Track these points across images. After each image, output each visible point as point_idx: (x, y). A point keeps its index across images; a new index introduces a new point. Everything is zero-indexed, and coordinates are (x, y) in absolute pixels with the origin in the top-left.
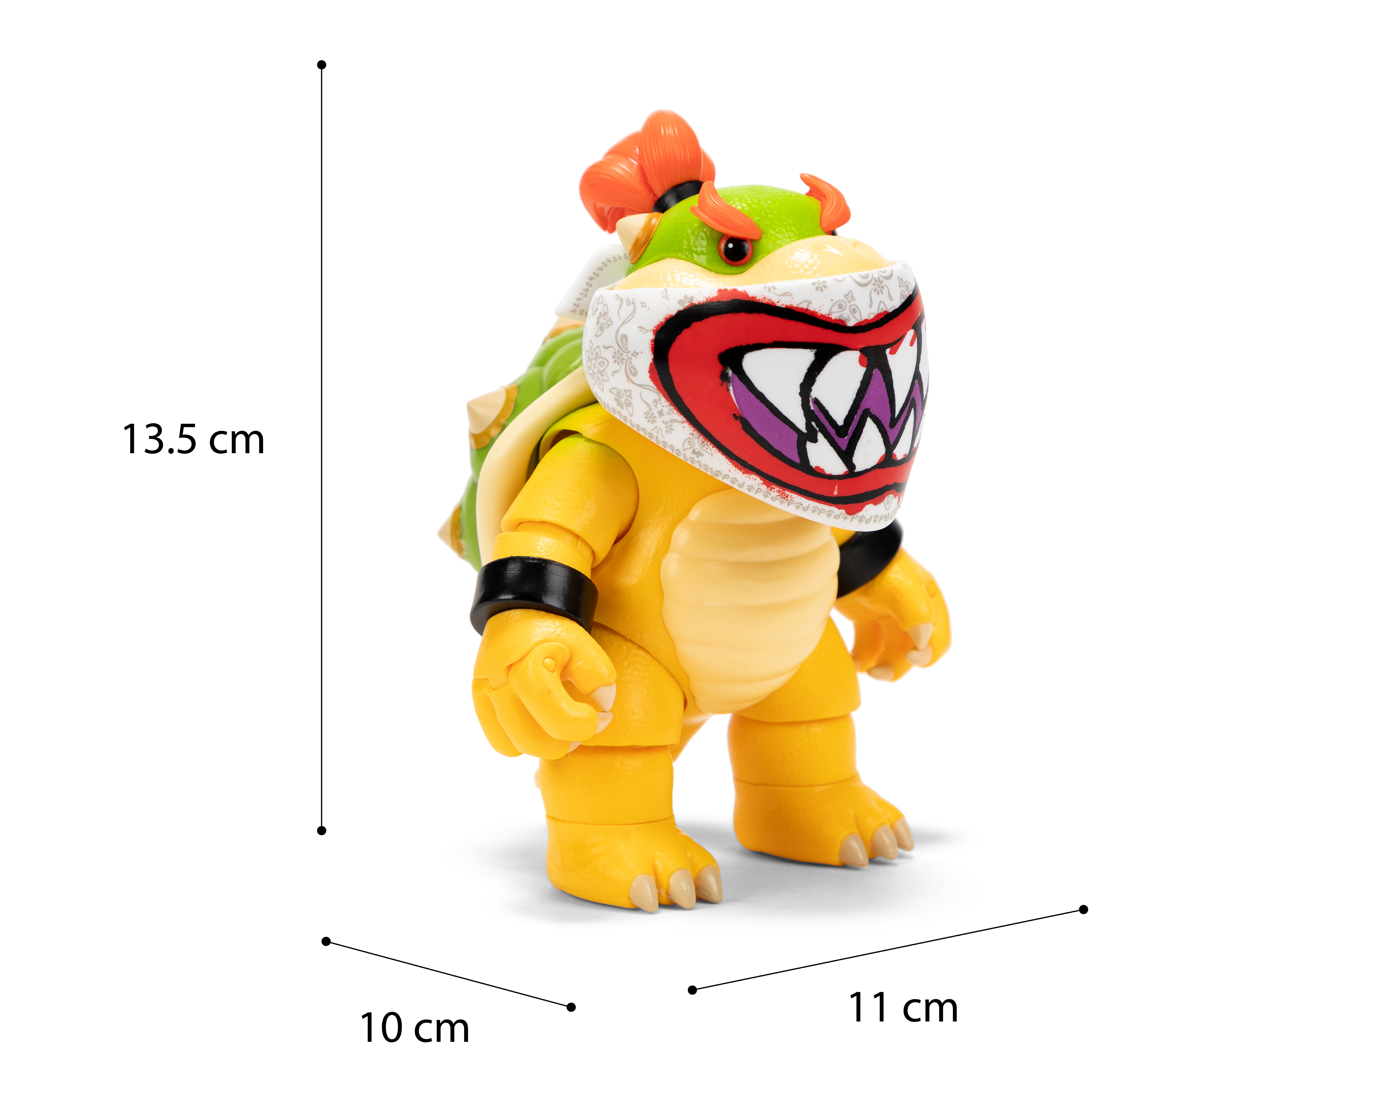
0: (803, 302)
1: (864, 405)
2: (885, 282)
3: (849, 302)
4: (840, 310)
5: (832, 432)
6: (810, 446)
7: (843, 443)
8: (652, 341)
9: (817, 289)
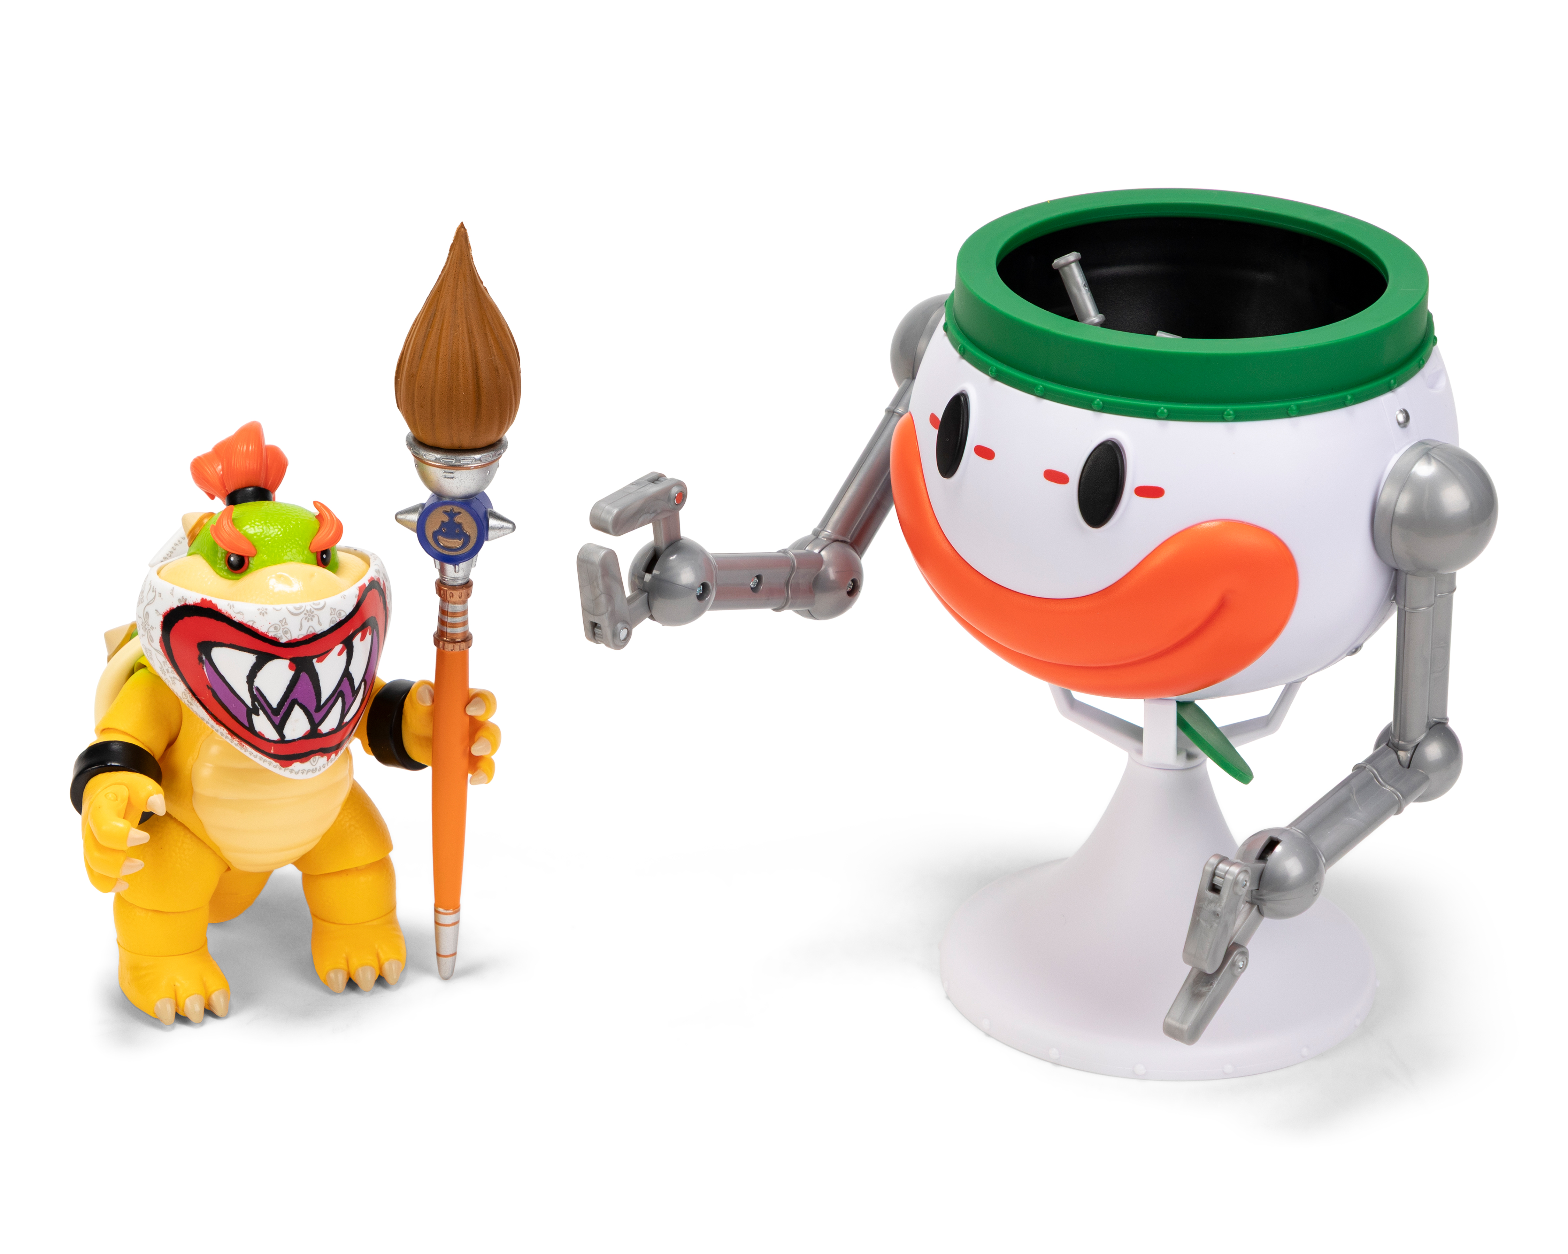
0: (250, 621)
1: (293, 696)
2: (316, 612)
3: (283, 626)
4: (275, 631)
5: (269, 711)
6: (254, 717)
7: (277, 719)
8: (161, 622)
9: (260, 613)
